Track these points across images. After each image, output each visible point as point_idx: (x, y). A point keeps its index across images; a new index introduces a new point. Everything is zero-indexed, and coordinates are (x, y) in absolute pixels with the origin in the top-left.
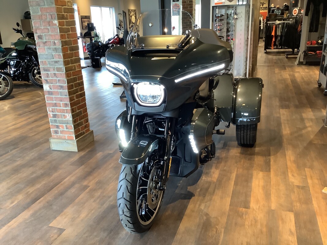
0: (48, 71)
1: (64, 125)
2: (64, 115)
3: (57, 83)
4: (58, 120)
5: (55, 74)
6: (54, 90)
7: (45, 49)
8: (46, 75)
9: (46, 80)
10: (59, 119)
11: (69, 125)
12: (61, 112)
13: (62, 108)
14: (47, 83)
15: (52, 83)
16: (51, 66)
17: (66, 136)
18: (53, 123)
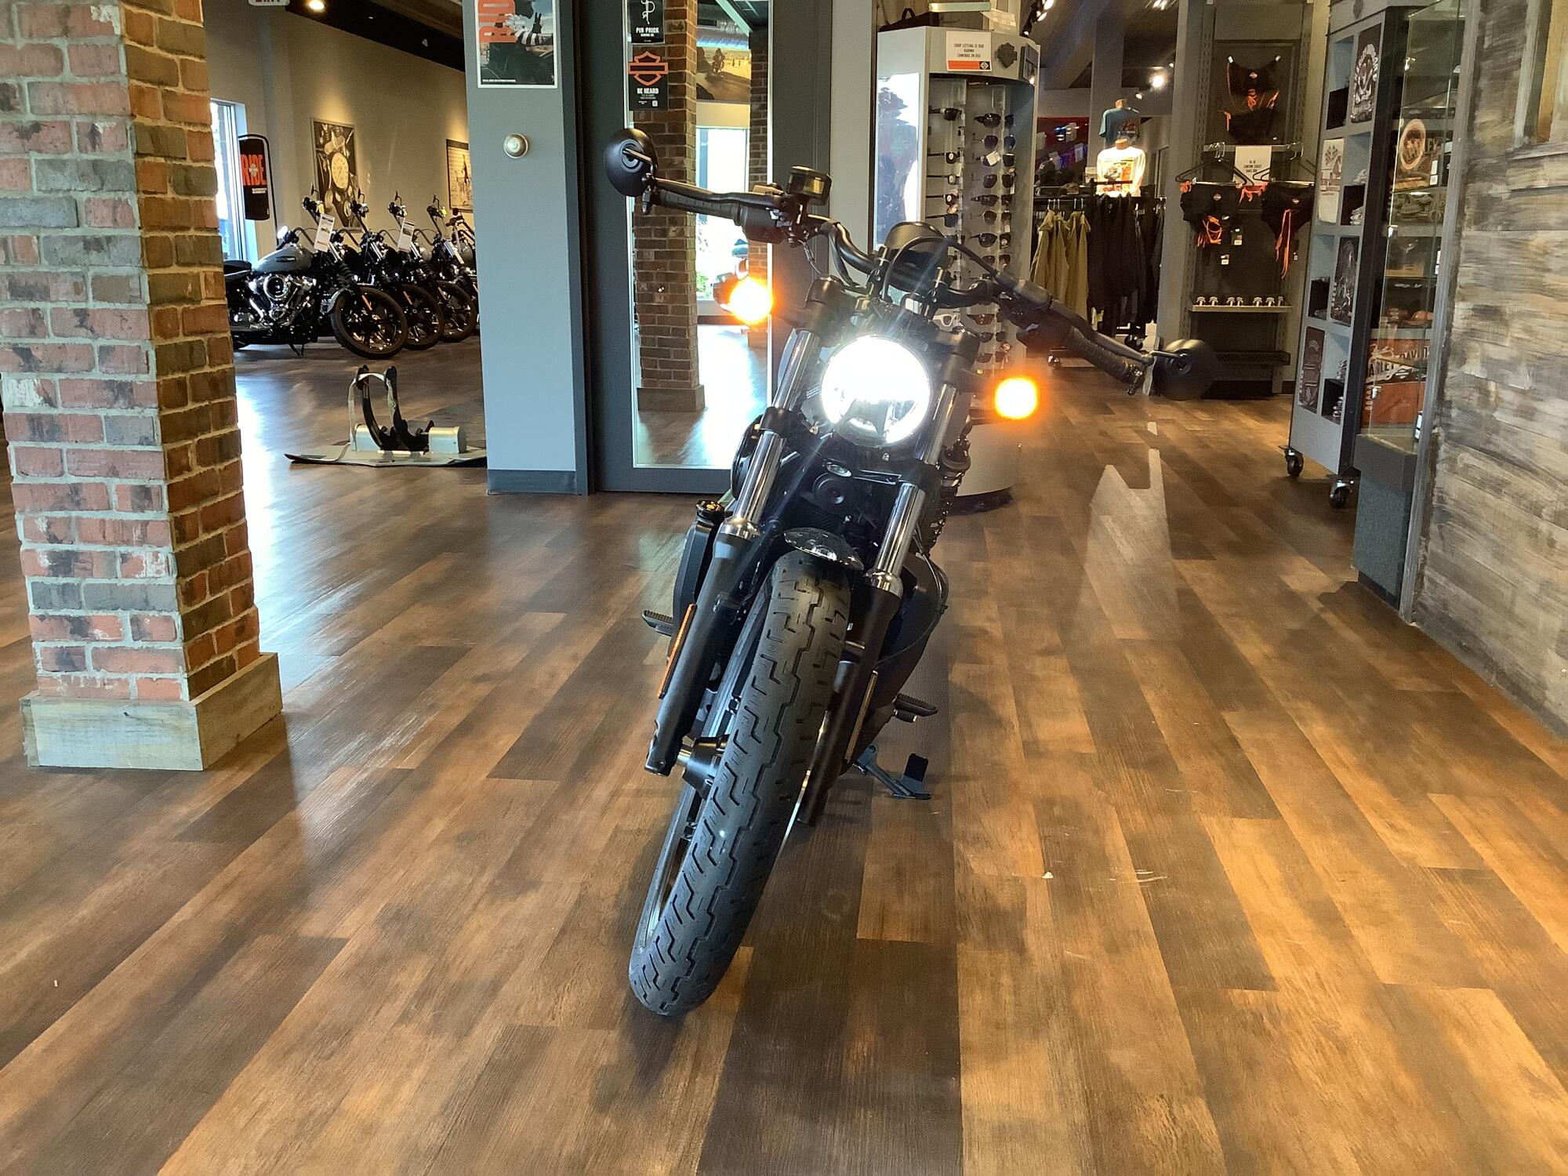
0: (42, 299)
1: (125, 616)
2: (125, 558)
3: (89, 370)
4: (88, 586)
5: (82, 315)
6: (68, 412)
7: (26, 169)
8: (24, 321)
9: (25, 353)
10: (90, 581)
11: (151, 613)
12: (110, 538)
13: (114, 515)
14: (31, 370)
15: (59, 370)
16: (62, 270)
17: (133, 683)
18: (51, 606)
